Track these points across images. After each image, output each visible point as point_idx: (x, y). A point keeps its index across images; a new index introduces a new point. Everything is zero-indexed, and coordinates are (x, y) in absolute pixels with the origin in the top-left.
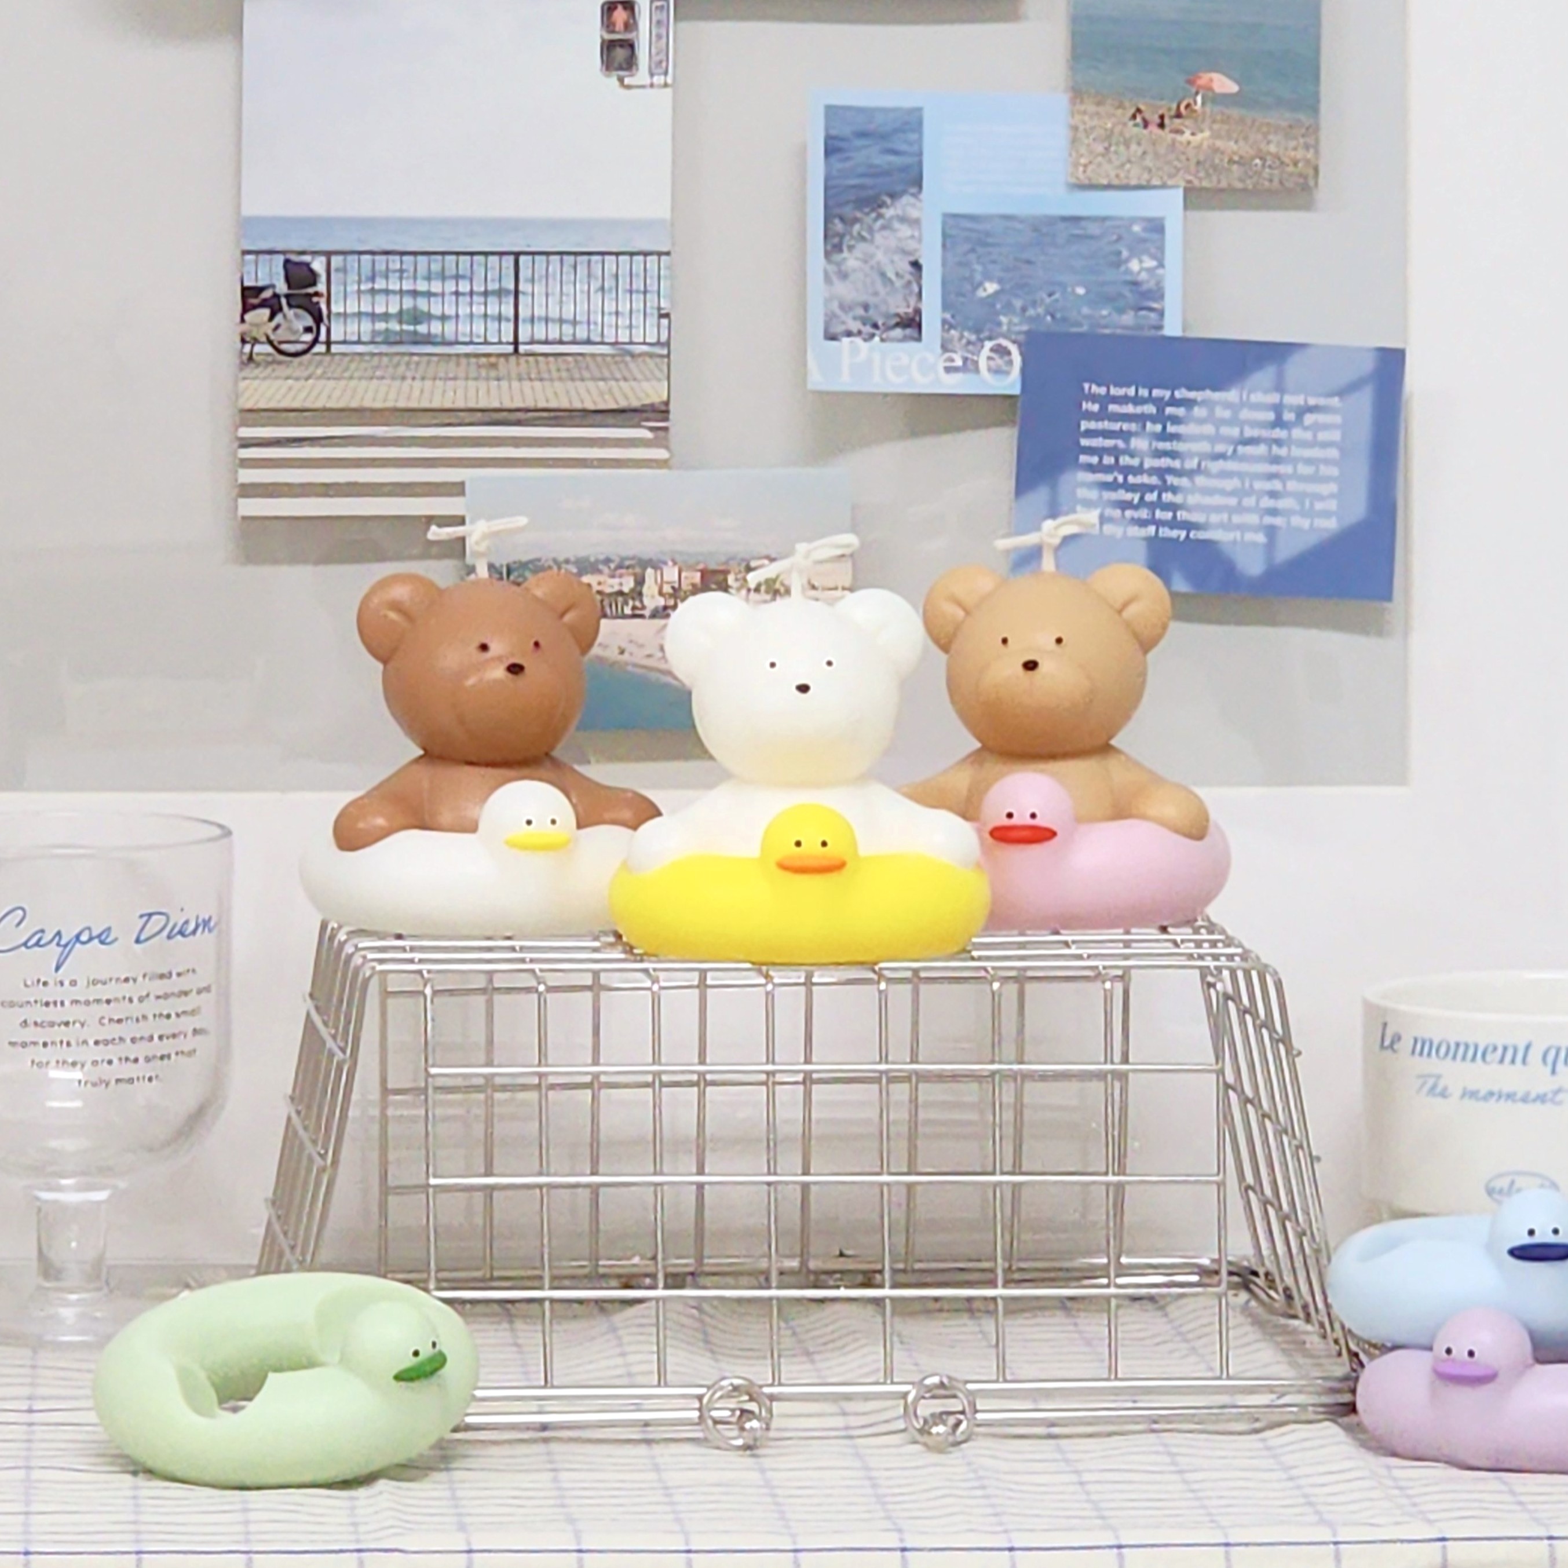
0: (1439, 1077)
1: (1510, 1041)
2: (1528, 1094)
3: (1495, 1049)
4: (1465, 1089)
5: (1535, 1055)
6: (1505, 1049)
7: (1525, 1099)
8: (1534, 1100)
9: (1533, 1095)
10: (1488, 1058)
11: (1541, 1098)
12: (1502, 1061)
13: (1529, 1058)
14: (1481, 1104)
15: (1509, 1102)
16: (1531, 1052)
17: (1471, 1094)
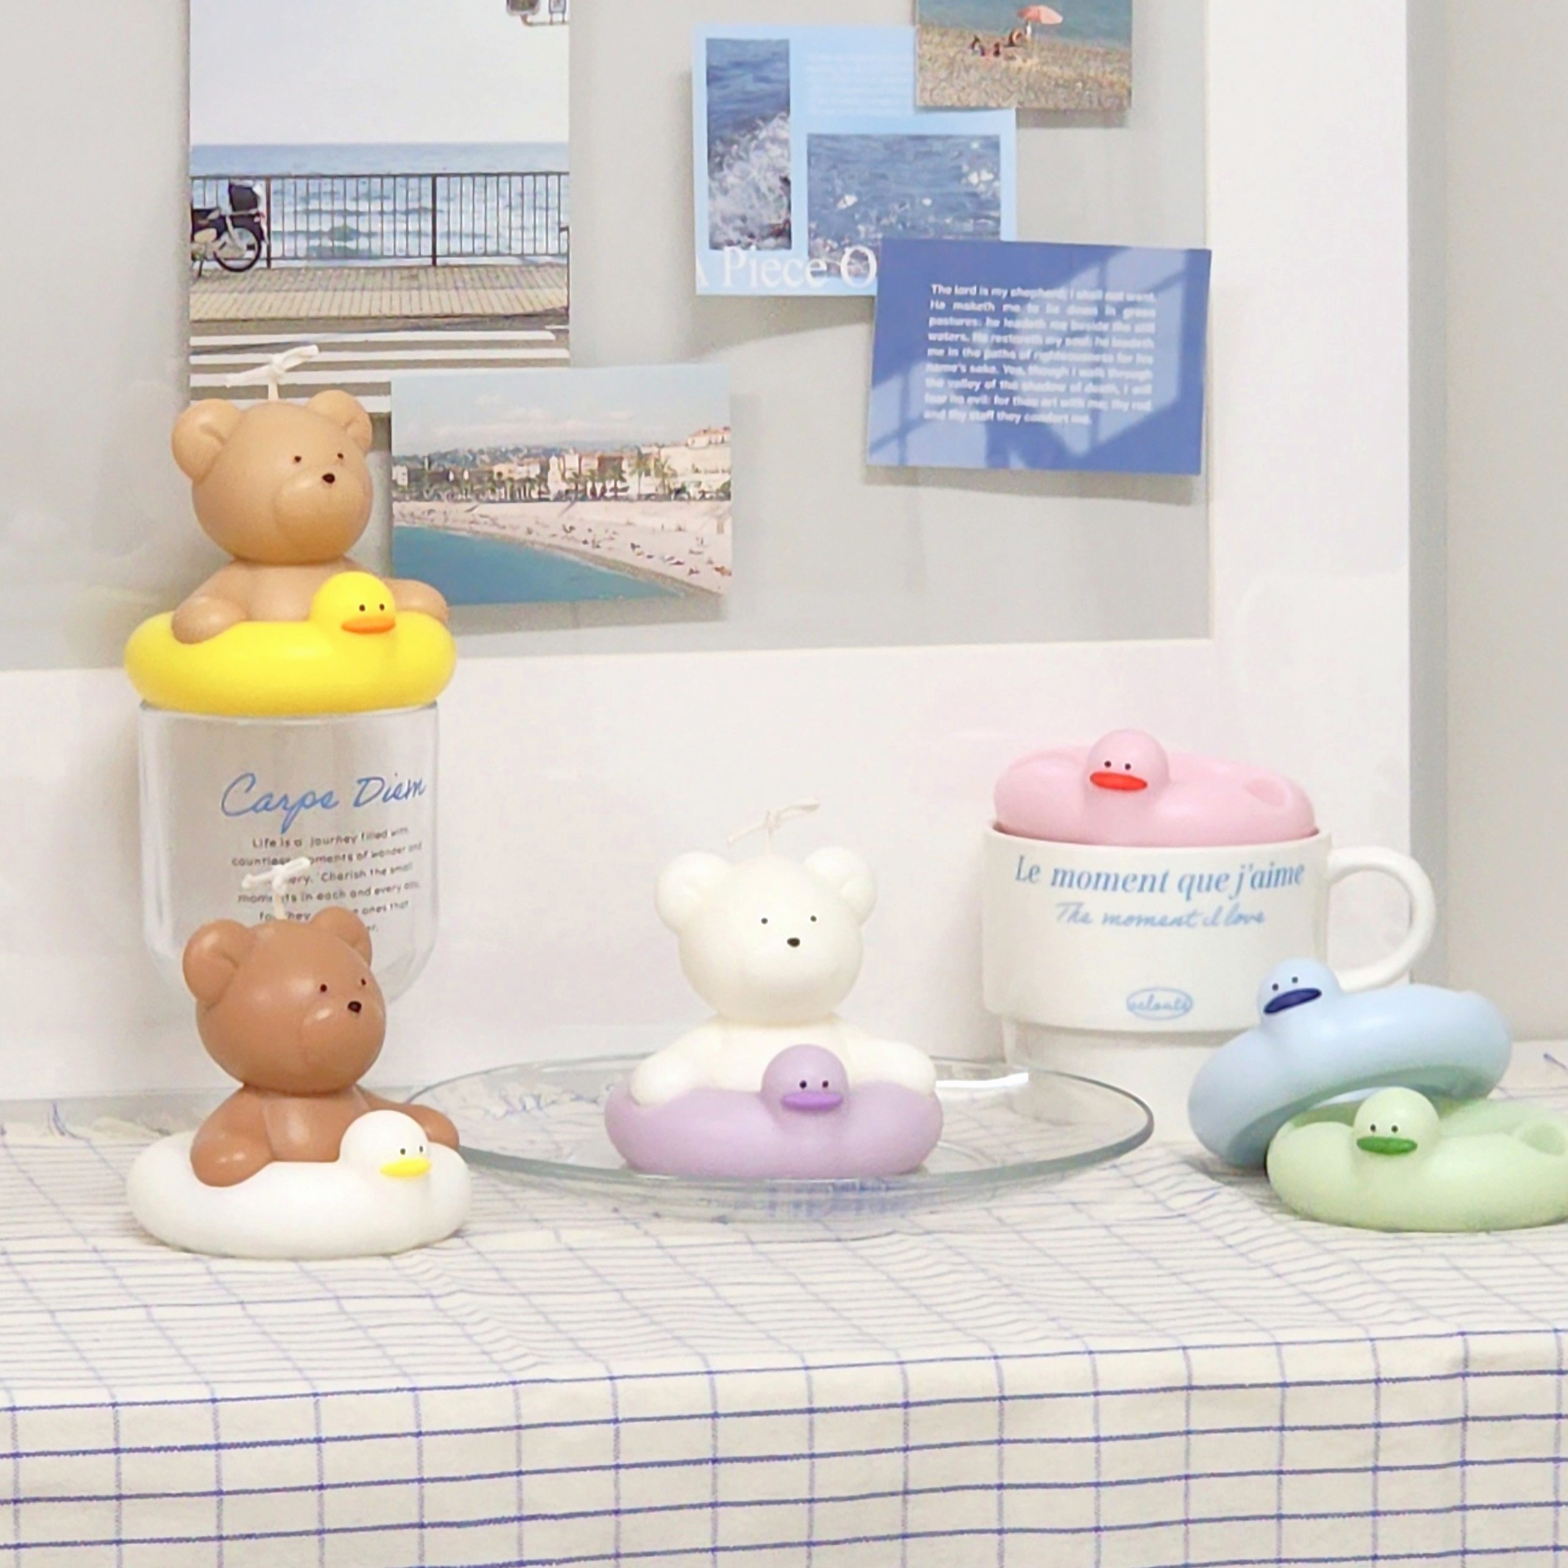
0: (1080, 905)
1: (1148, 872)
2: (1165, 918)
3: (1135, 878)
4: (1106, 915)
5: (1171, 884)
6: (1144, 878)
7: (1163, 923)
8: (1171, 924)
9: (1169, 920)
10: (1129, 886)
11: (1178, 922)
12: (1141, 889)
13: (1167, 886)
14: (1122, 928)
15: (1149, 927)
16: (1168, 881)
17: (1111, 919)
